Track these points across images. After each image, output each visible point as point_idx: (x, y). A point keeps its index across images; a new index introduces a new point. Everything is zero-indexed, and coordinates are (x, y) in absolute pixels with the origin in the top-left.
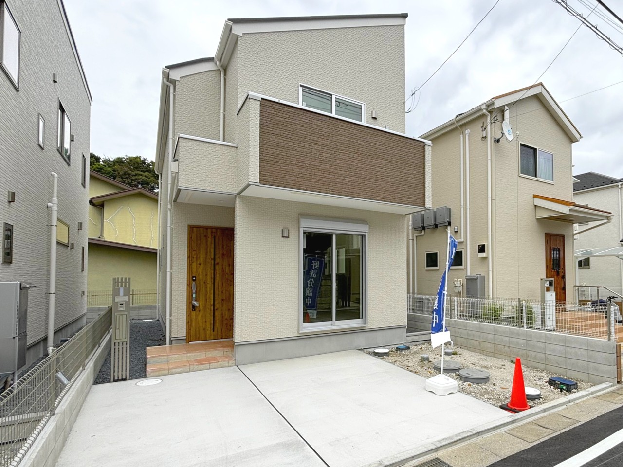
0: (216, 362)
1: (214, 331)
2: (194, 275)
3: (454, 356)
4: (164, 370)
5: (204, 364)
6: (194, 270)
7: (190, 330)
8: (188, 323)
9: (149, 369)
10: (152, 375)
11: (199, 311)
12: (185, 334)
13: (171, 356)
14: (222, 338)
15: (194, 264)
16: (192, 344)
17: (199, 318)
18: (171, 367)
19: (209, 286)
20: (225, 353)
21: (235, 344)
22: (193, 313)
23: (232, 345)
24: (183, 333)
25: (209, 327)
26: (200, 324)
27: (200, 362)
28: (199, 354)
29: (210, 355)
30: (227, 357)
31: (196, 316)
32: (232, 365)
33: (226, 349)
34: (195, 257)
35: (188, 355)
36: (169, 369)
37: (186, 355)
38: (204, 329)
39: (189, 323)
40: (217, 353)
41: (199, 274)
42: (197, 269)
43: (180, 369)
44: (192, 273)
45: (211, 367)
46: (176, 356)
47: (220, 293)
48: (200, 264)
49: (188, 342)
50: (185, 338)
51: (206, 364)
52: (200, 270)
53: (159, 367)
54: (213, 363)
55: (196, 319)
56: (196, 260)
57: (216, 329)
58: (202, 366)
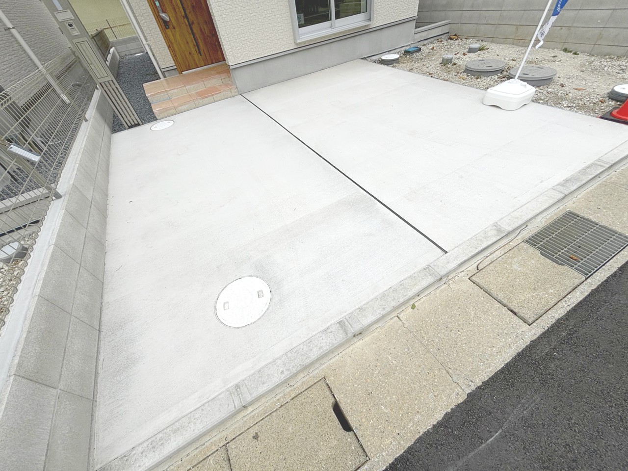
0: (219, 93)
1: (201, 54)
3: (481, 52)
4: (171, 109)
5: (207, 97)
8: (169, 47)
9: (155, 110)
10: (161, 116)
11: (174, 28)
12: (173, 63)
13: (170, 92)
14: (213, 63)
16: (185, 75)
17: (178, 38)
18: (176, 105)
20: (223, 80)
21: (231, 68)
22: (169, 32)
23: (227, 70)
24: (170, 61)
25: (194, 50)
26: (183, 46)
27: (203, 95)
28: (197, 85)
29: (209, 86)
30: (227, 85)
31: (174, 36)
32: (236, 94)
33: (223, 76)
35: (187, 87)
36: (175, 108)
37: (184, 88)
38: (190, 54)
40: (215, 81)
43: (187, 106)
45: (216, 99)
46: (175, 91)
49: (181, 72)
50: (175, 67)
51: (209, 96)
53: (164, 106)
54: (215, 94)
55: (175, 40)
57: (202, 52)
58: (206, 99)
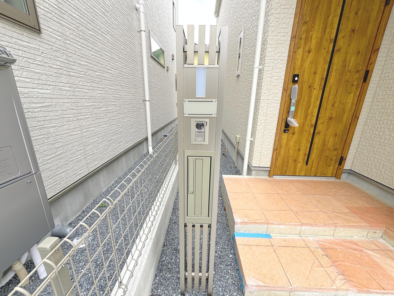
1: (307, 164)
2: (296, 73)
6: (298, 62)
7: (277, 159)
8: (274, 150)
11: (293, 134)
12: (268, 165)
15: (300, 51)
16: (275, 179)
17: (292, 143)
19: (315, 93)
22: (285, 136)
24: (267, 162)
25: (302, 158)
26: (291, 152)
31: (288, 140)
34: (304, 36)
38: (295, 160)
39: (276, 150)
41: (304, 70)
42: (303, 61)
44: (294, 69)
47: (329, 106)
48: (309, 52)
49: (271, 175)
50: (269, 169)
52: (307, 64)
55: (287, 144)
56: (305, 44)
57: (310, 162)
